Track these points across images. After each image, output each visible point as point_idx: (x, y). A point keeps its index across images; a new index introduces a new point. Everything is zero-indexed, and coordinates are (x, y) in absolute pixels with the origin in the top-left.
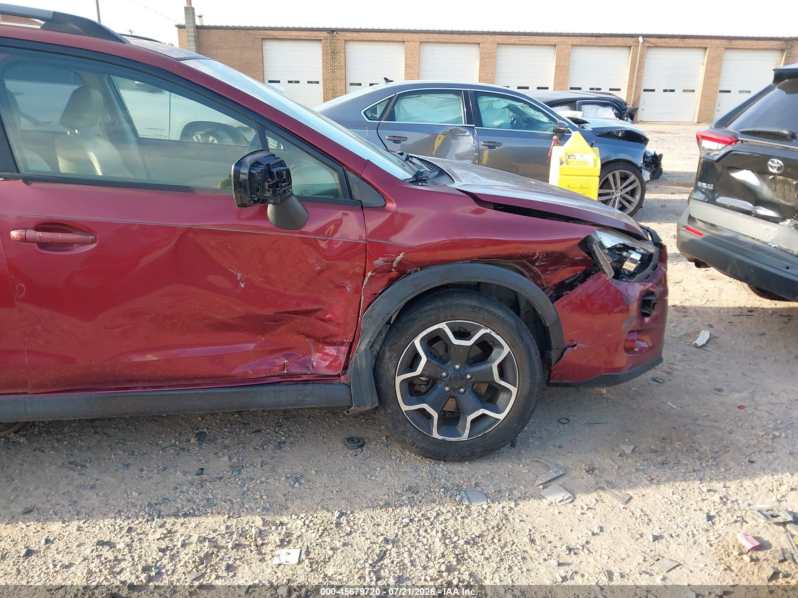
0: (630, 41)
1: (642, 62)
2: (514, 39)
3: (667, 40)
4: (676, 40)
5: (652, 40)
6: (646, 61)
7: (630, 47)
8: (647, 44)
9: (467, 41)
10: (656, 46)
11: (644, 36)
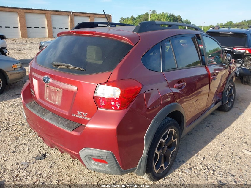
0: (69, 14)
1: (73, 20)
2: (31, 11)
3: (79, 14)
4: (81, 14)
5: (75, 14)
6: (74, 20)
7: (69, 15)
8: (73, 15)
9: (12, 11)
10: (76, 16)
11: (72, 12)
